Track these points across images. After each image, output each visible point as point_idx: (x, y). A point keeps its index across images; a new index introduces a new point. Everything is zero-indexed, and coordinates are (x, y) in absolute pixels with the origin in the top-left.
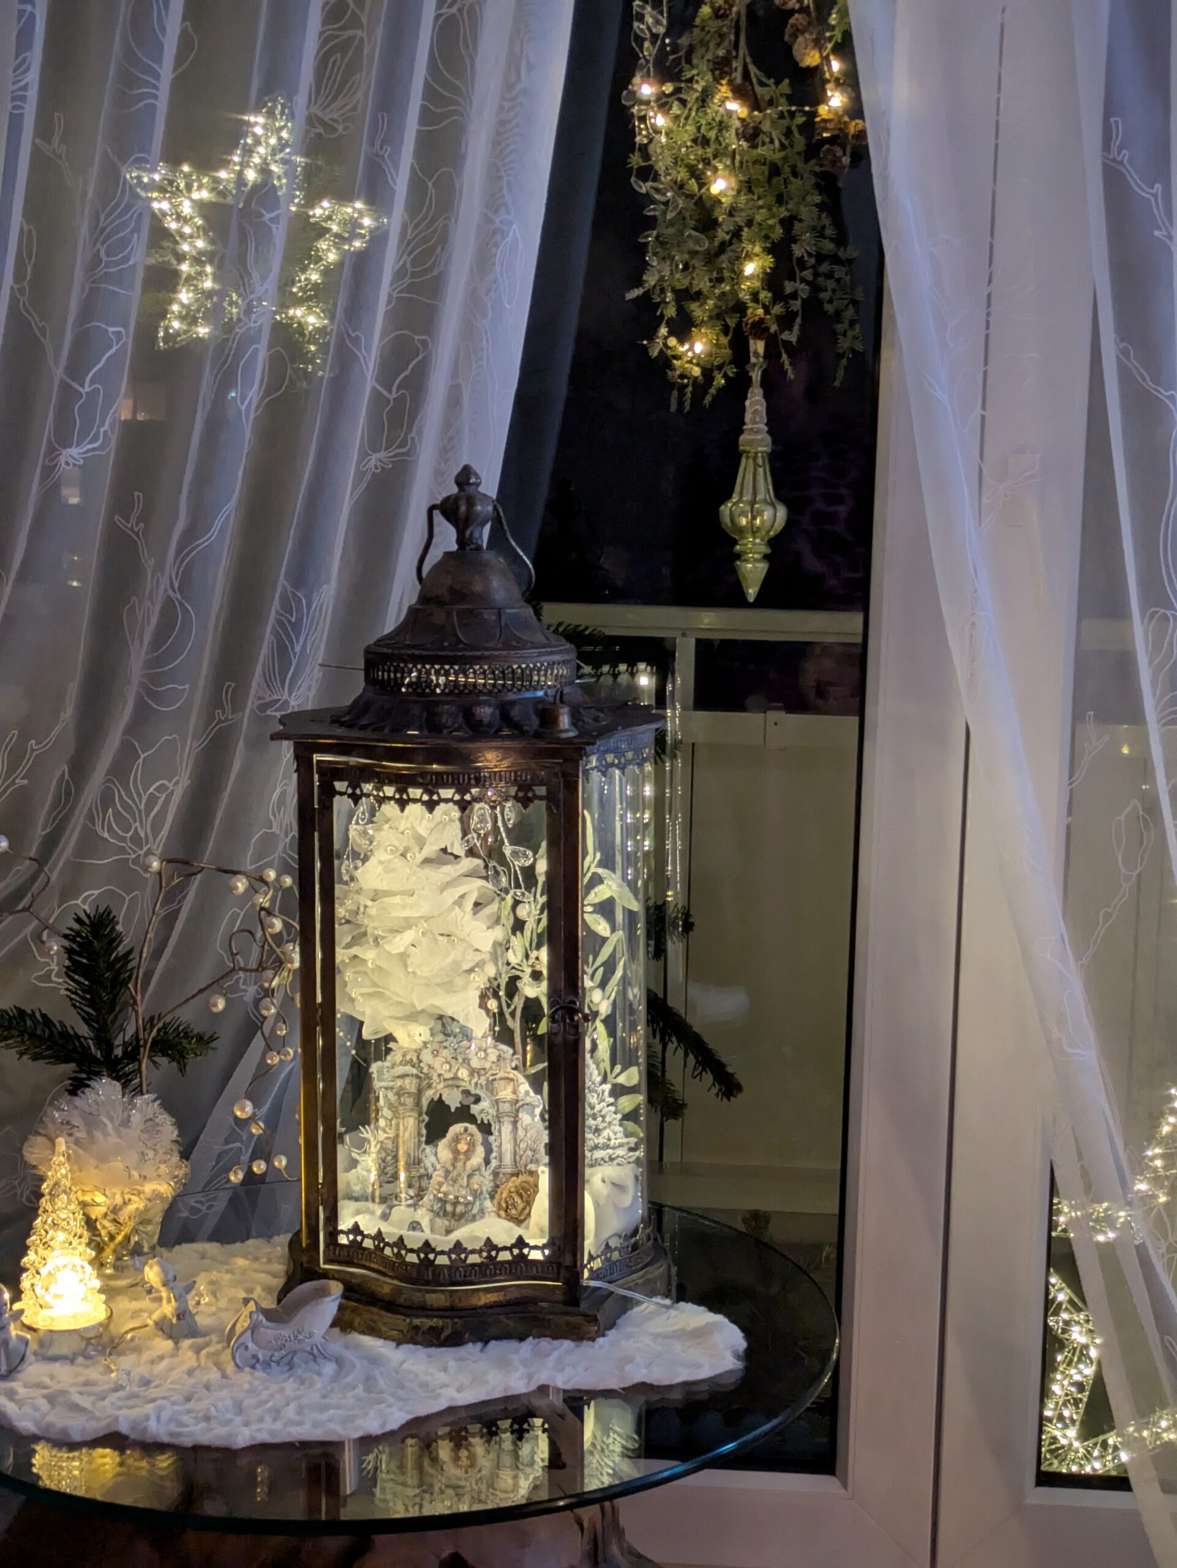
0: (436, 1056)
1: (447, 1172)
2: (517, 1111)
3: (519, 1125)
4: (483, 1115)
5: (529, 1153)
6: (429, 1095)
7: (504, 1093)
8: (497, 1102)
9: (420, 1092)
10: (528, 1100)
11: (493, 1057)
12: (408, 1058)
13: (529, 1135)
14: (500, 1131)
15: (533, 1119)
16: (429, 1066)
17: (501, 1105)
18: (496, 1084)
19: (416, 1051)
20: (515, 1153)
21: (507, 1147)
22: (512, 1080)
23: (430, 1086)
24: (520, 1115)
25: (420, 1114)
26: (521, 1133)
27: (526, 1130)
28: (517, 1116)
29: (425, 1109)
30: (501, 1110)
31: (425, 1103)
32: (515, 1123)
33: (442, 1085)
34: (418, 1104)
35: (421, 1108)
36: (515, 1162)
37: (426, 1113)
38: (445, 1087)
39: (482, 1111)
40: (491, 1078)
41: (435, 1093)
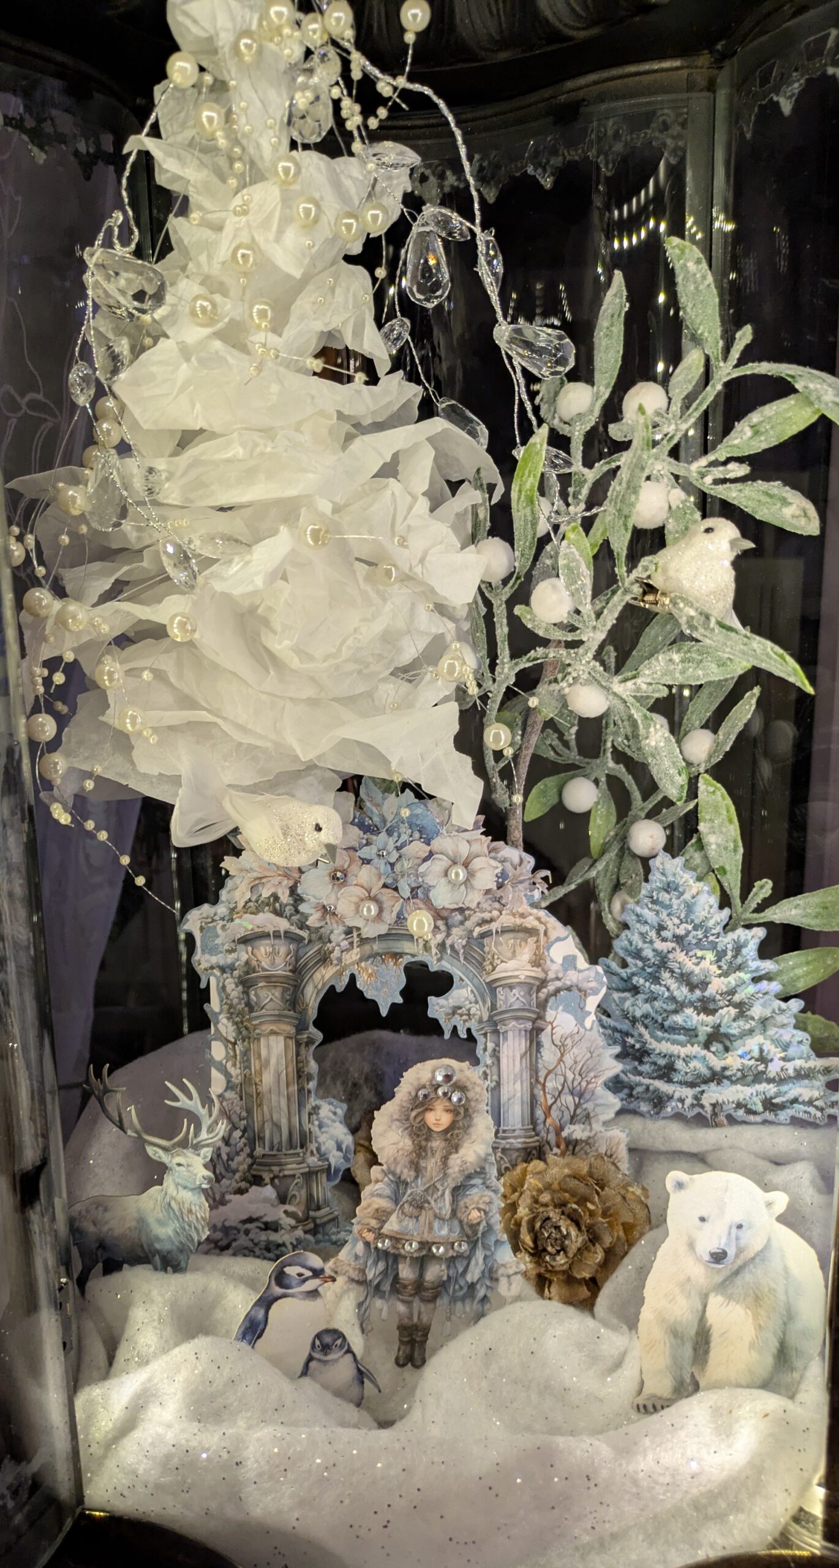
0: (344, 884)
1: (400, 1184)
2: (543, 1005)
3: (545, 1038)
4: (457, 1020)
5: (569, 1100)
6: (323, 978)
7: (511, 964)
8: (492, 987)
9: (298, 974)
10: (572, 977)
11: (486, 879)
12: (266, 893)
13: (568, 1059)
14: (496, 1055)
15: (581, 1022)
16: (325, 910)
17: (501, 994)
18: (490, 944)
19: (286, 872)
20: (533, 1101)
21: (514, 1091)
22: (531, 932)
23: (324, 959)
24: (550, 1014)
25: (301, 1027)
26: (549, 1055)
27: (562, 1048)
28: (540, 1017)
29: (313, 1013)
30: (501, 1006)
31: (312, 998)
32: (534, 1035)
33: (354, 955)
34: (294, 1001)
35: (304, 1012)
36: (533, 1121)
37: (316, 1024)
38: (364, 958)
39: (455, 1010)
40: (477, 931)
41: (340, 974)
